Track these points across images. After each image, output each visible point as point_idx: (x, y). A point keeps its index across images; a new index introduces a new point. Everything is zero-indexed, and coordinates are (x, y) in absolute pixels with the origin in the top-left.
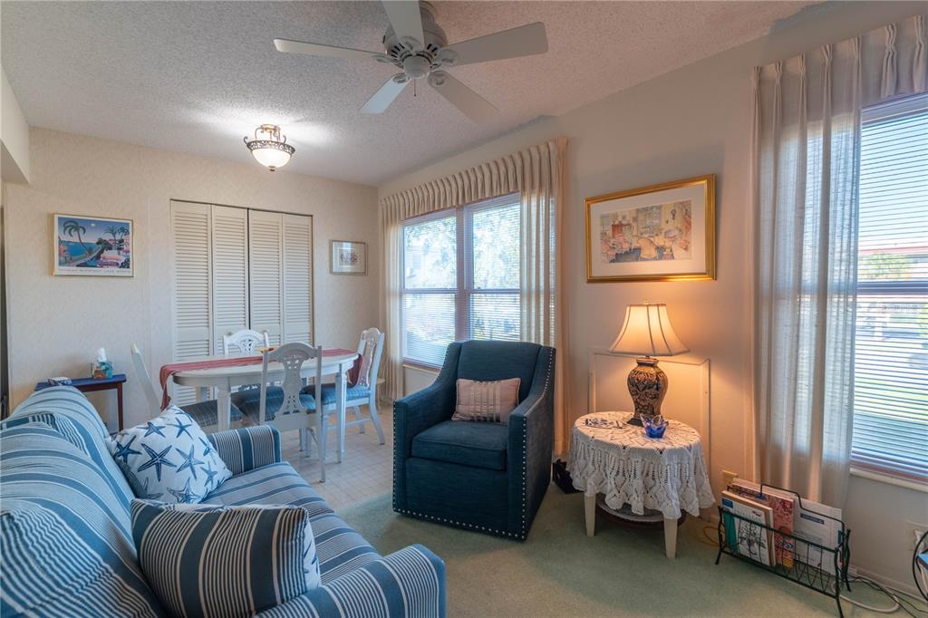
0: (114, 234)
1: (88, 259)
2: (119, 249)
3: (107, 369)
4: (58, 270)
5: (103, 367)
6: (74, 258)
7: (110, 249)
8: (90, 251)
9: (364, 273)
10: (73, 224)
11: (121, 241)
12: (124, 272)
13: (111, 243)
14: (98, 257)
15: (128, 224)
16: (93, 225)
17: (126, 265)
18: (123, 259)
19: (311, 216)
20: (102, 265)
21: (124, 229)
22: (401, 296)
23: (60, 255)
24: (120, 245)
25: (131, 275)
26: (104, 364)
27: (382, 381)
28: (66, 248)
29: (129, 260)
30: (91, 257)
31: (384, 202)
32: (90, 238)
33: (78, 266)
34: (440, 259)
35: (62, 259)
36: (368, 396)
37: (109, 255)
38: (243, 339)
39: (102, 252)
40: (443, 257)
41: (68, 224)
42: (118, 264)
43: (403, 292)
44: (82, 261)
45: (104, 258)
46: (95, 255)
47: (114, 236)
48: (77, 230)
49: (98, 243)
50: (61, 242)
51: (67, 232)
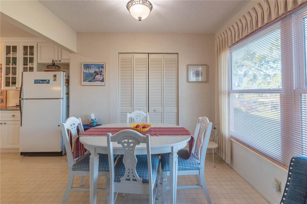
0: (99, 69)
1: (91, 79)
2: (101, 74)
3: (93, 122)
4: (83, 83)
6: (87, 78)
7: (98, 75)
8: (92, 76)
9: (206, 82)
10: (87, 66)
11: (101, 71)
12: (103, 83)
13: (98, 72)
14: (94, 78)
15: (104, 64)
16: (93, 66)
17: (102, 81)
18: (102, 78)
19: (178, 54)
20: (96, 81)
21: (102, 67)
22: (229, 94)
23: (83, 78)
24: (101, 73)
25: (104, 84)
26: (92, 120)
27: (215, 146)
28: (85, 75)
29: (103, 79)
30: (92, 78)
31: (218, 39)
32: (92, 71)
33: (88, 82)
34: (252, 78)
35: (84, 79)
36: (199, 169)
37: (98, 77)
38: (137, 115)
39: (95, 76)
40: (254, 77)
41: (86, 66)
42: (100, 80)
43: (230, 92)
44: (89, 80)
45: (96, 78)
46: (93, 77)
47: (99, 70)
48: (88, 68)
49: (94, 73)
50: (84, 73)
51: (85, 69)
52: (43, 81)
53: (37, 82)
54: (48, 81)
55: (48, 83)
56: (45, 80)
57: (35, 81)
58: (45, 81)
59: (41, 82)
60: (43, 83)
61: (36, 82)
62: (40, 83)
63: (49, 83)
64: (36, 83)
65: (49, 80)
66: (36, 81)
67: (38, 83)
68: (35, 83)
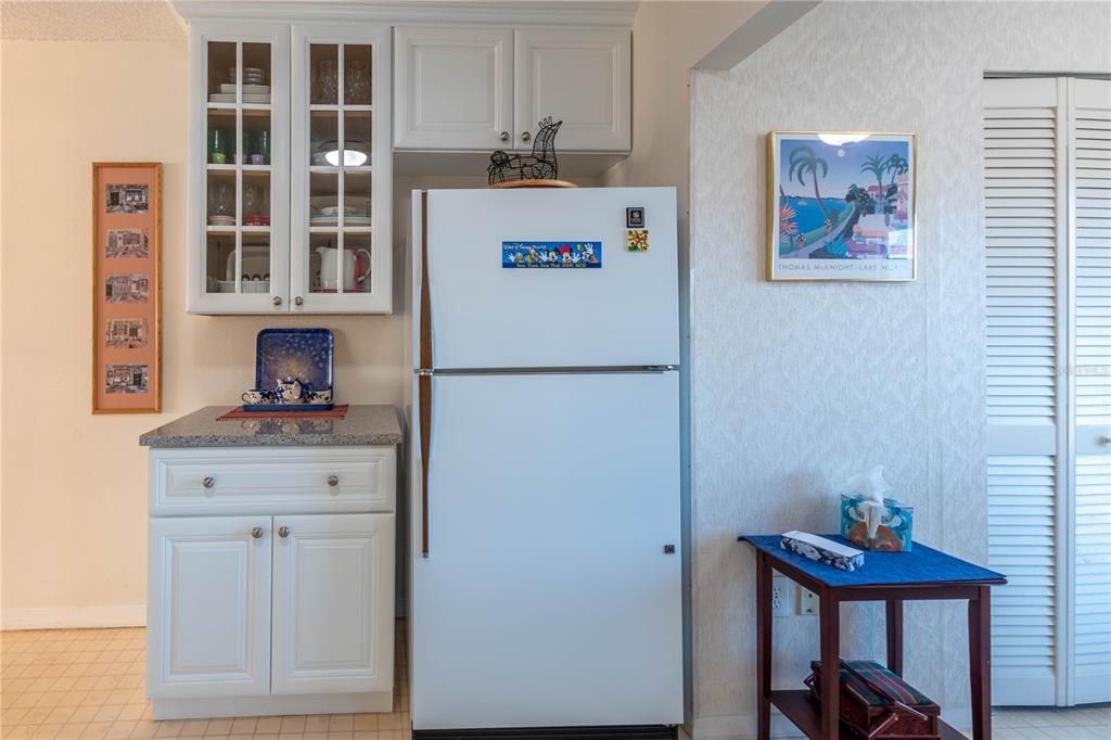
0: (879, 173)
1: (831, 238)
2: (888, 210)
4: (781, 267)
5: (896, 522)
6: (806, 236)
7: (871, 211)
8: (834, 218)
10: (805, 155)
11: (893, 190)
13: (873, 194)
14: (848, 232)
15: (910, 139)
17: (900, 249)
18: (894, 234)
20: (856, 252)
21: (898, 162)
23: (782, 230)
24: (889, 201)
25: (909, 275)
28: (792, 214)
29: (906, 236)
30: (835, 234)
33: (813, 256)
35: (786, 239)
37: (870, 225)
39: (855, 220)
42: (883, 247)
44: (819, 245)
45: (859, 234)
46: (842, 226)
47: (879, 178)
48: (813, 168)
49: (850, 198)
50: (784, 199)
51: (795, 175)
52: (561, 254)
53: (518, 256)
54: (591, 251)
55: (590, 265)
56: (569, 247)
57: (506, 253)
58: (571, 251)
59: (544, 258)
60: (559, 264)
61: (512, 258)
62: (538, 264)
63: (598, 265)
64: (513, 265)
65: (597, 246)
66: (514, 253)
67: (526, 265)
68: (506, 265)
